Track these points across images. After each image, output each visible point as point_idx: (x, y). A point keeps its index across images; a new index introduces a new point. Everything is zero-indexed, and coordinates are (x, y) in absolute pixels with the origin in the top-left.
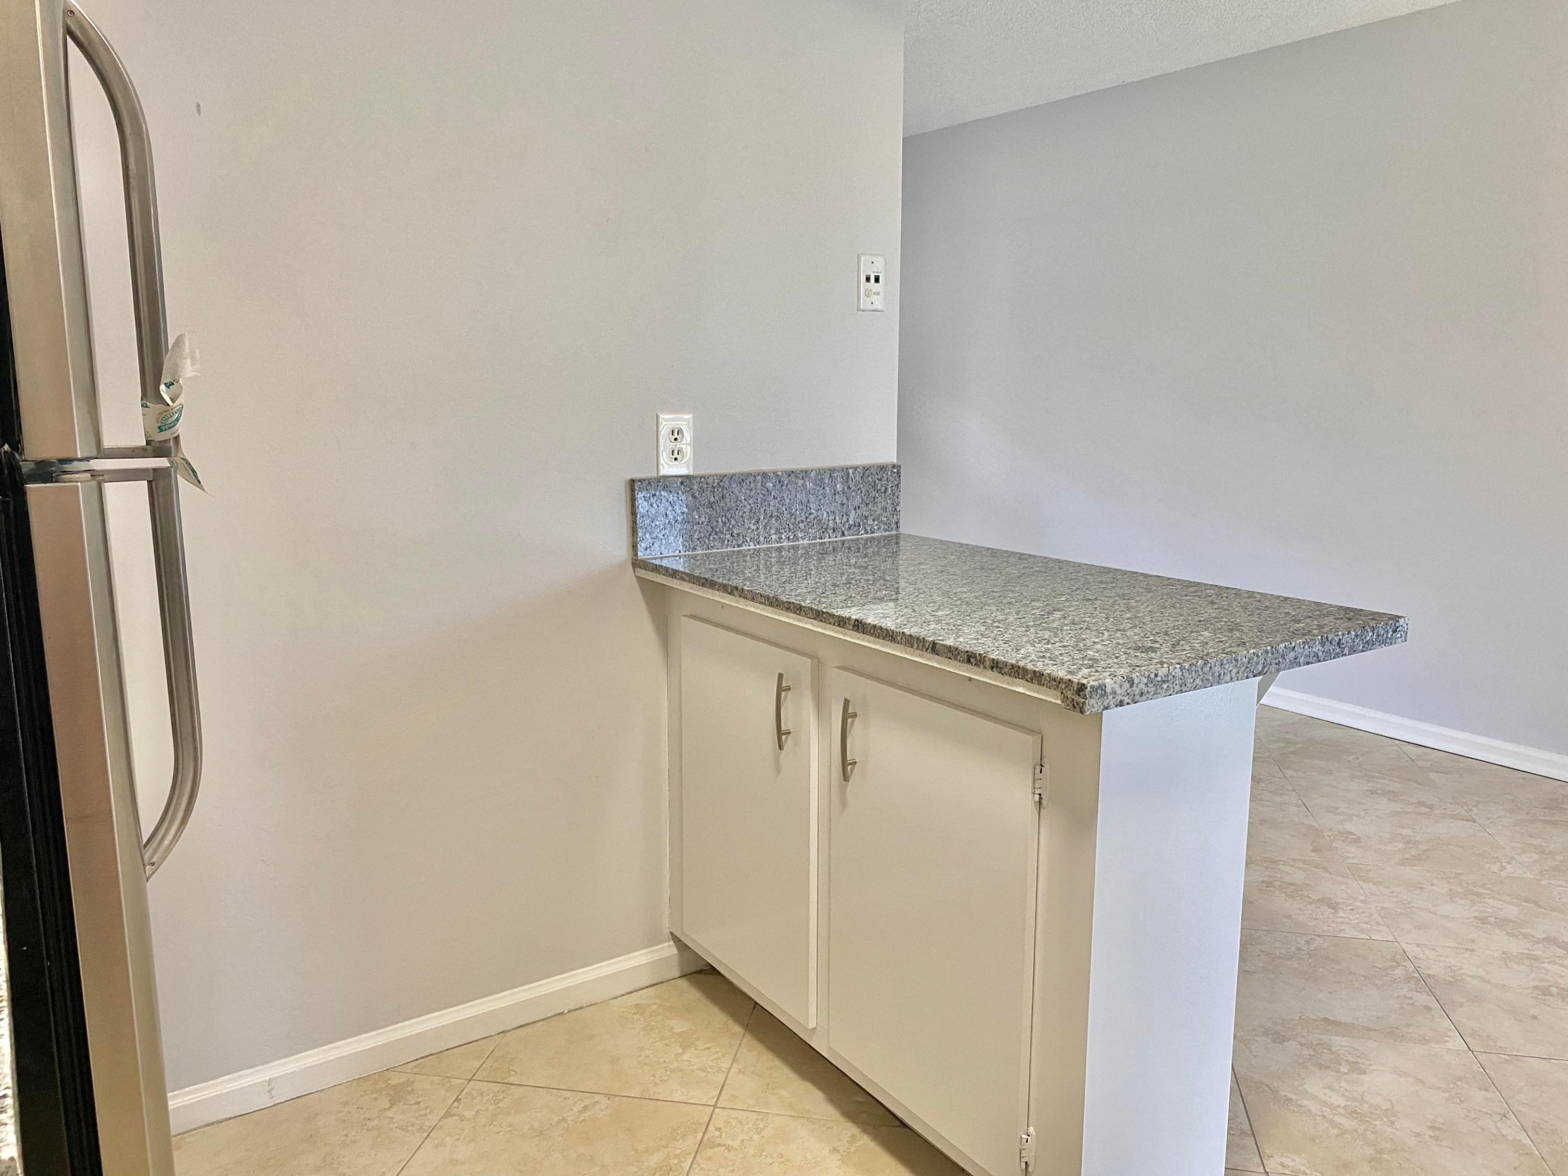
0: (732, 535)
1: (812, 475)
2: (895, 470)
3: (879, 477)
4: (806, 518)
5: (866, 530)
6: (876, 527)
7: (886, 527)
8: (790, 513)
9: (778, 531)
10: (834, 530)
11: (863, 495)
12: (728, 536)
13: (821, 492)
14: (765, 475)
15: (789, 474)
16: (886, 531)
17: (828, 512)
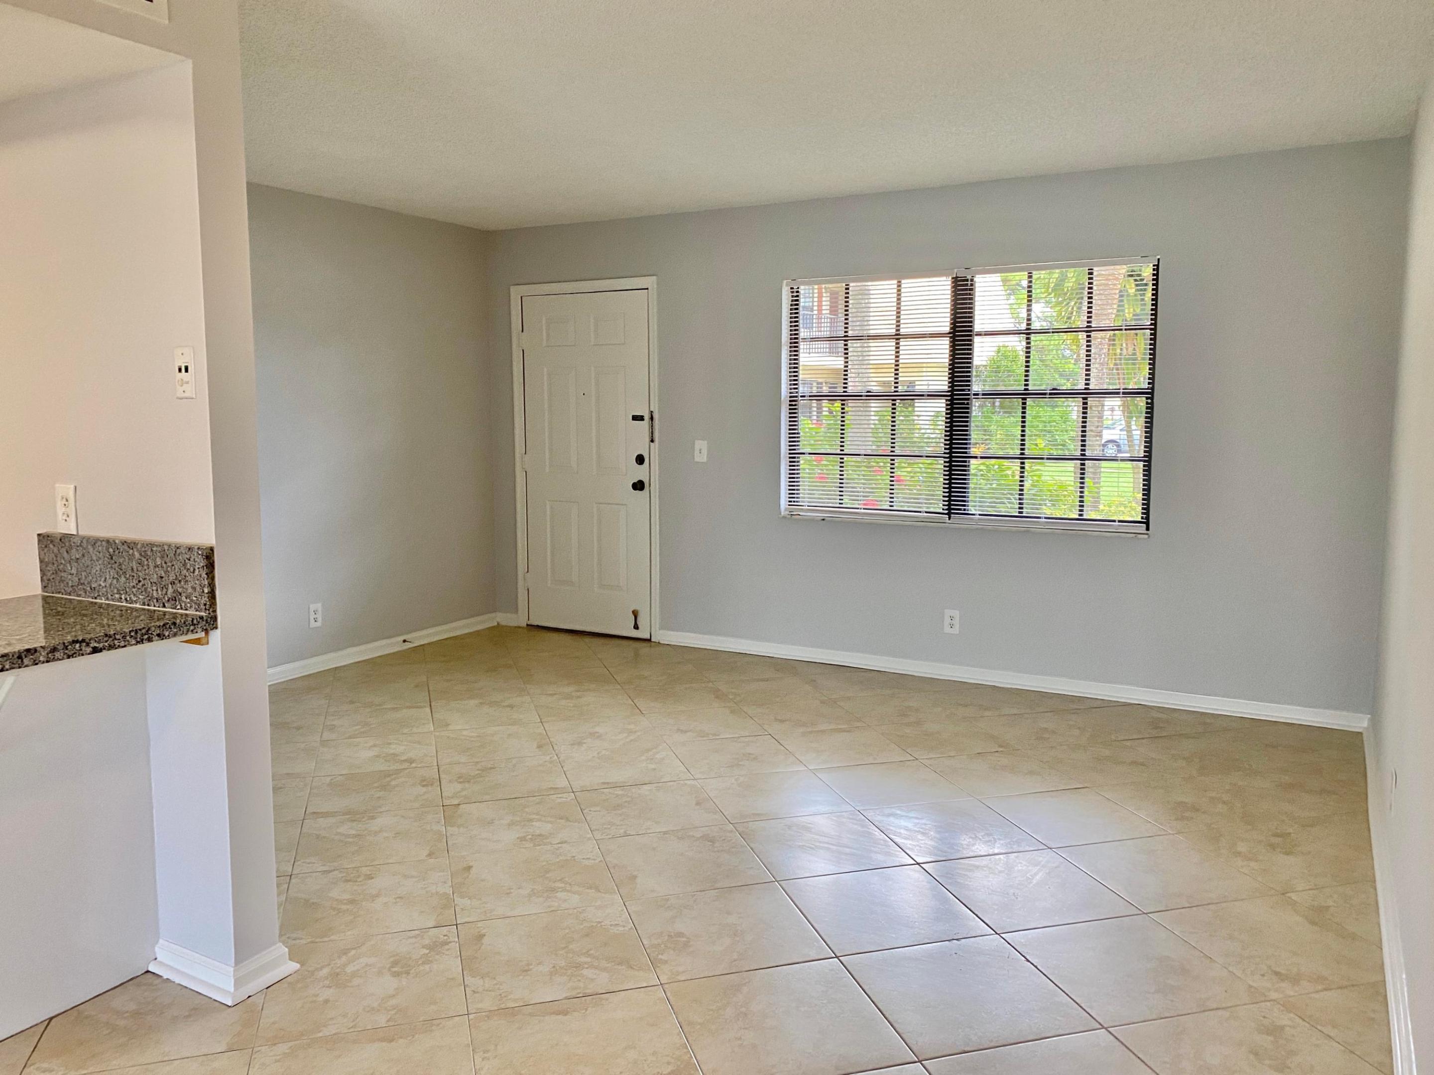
0: (91, 588)
1: (139, 546)
2: (200, 552)
3: (188, 557)
4: (137, 584)
5: (181, 605)
6: (189, 605)
7: (197, 607)
8: (125, 577)
9: (118, 592)
10: (157, 601)
11: (176, 571)
12: (88, 588)
13: (146, 563)
14: (108, 541)
15: (124, 543)
16: (196, 611)
17: (151, 583)
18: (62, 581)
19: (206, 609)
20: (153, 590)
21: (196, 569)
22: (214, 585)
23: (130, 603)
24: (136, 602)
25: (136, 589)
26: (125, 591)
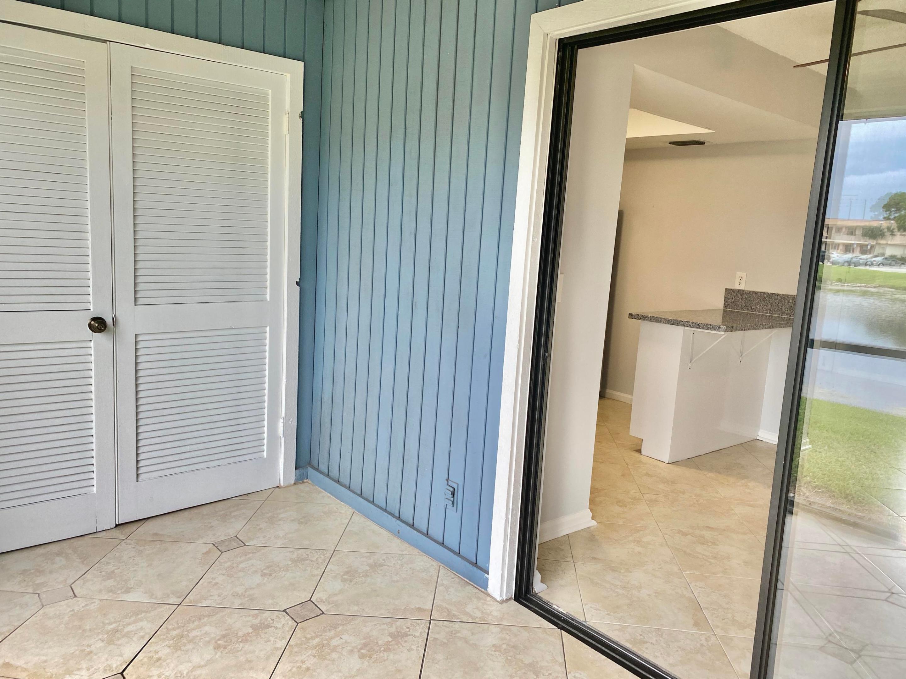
0: (751, 308)
1: (781, 295)
8: (771, 305)
9: (766, 310)
12: (750, 308)
13: (784, 301)
14: (764, 293)
18: (736, 305)
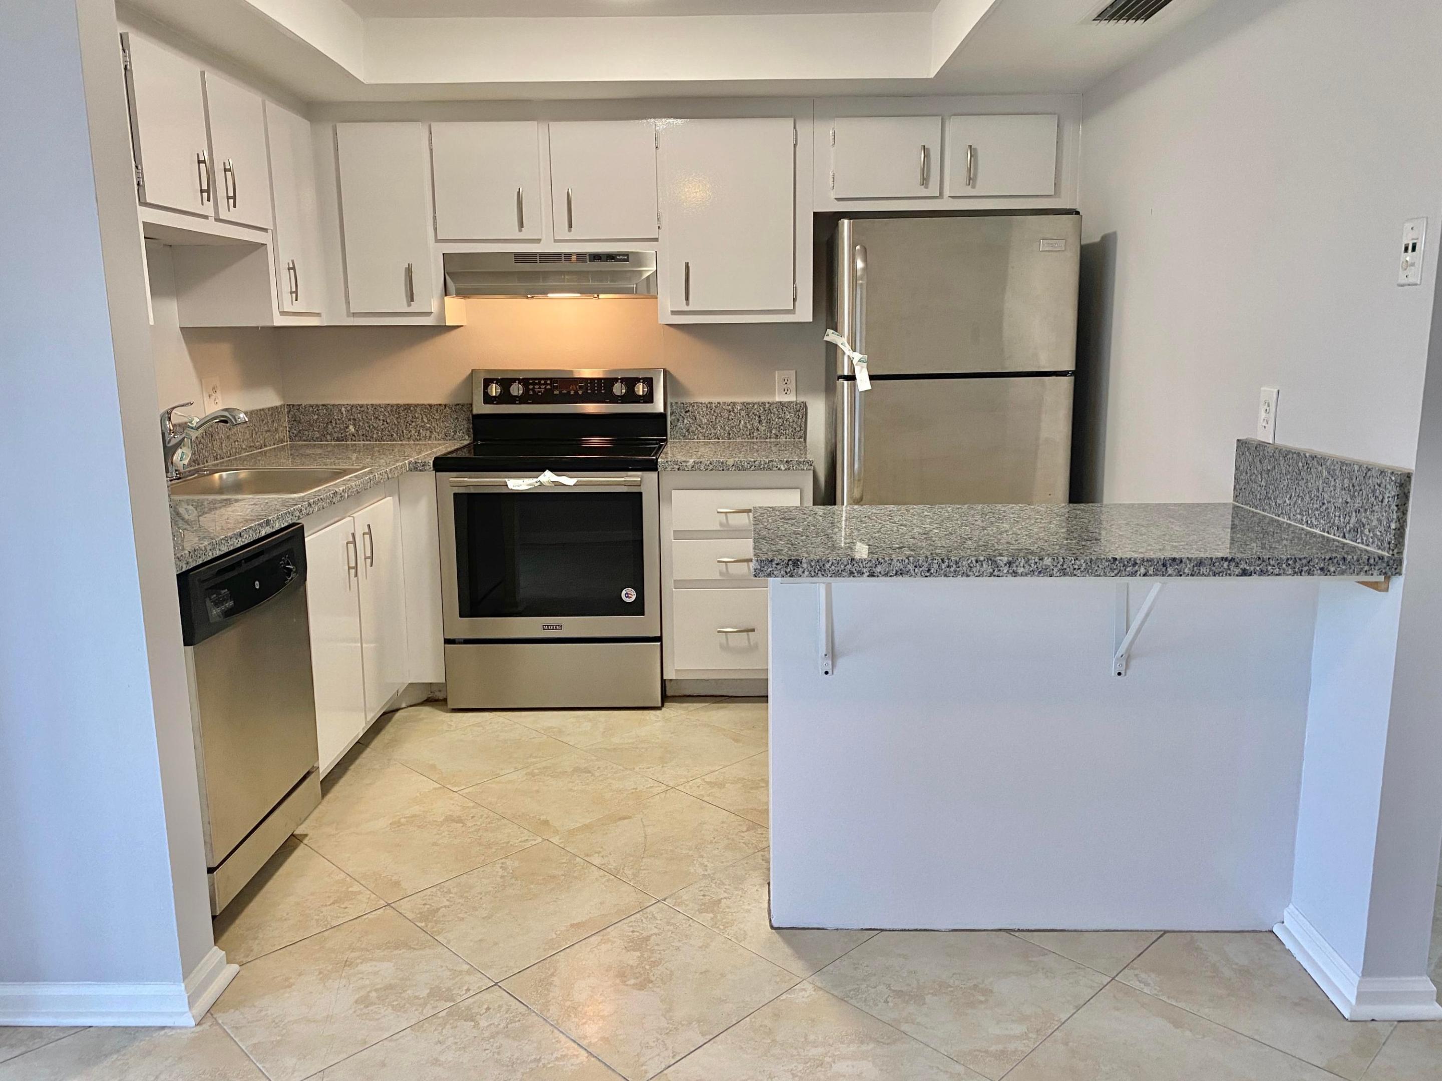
0: (1276, 504)
1: (1328, 464)
2: (1393, 478)
3: (1379, 482)
5: (1362, 539)
6: (1371, 540)
7: (1379, 544)
9: (1301, 512)
10: (1338, 529)
11: (1364, 498)
14: (1299, 453)
15: (1313, 457)
16: (1379, 549)
17: (1335, 507)
18: (1251, 492)
19: (1389, 548)
20: (1335, 516)
21: (1386, 498)
22: (1405, 521)
23: (1310, 527)
24: (1316, 526)
25: (1319, 512)
26: (1307, 513)
